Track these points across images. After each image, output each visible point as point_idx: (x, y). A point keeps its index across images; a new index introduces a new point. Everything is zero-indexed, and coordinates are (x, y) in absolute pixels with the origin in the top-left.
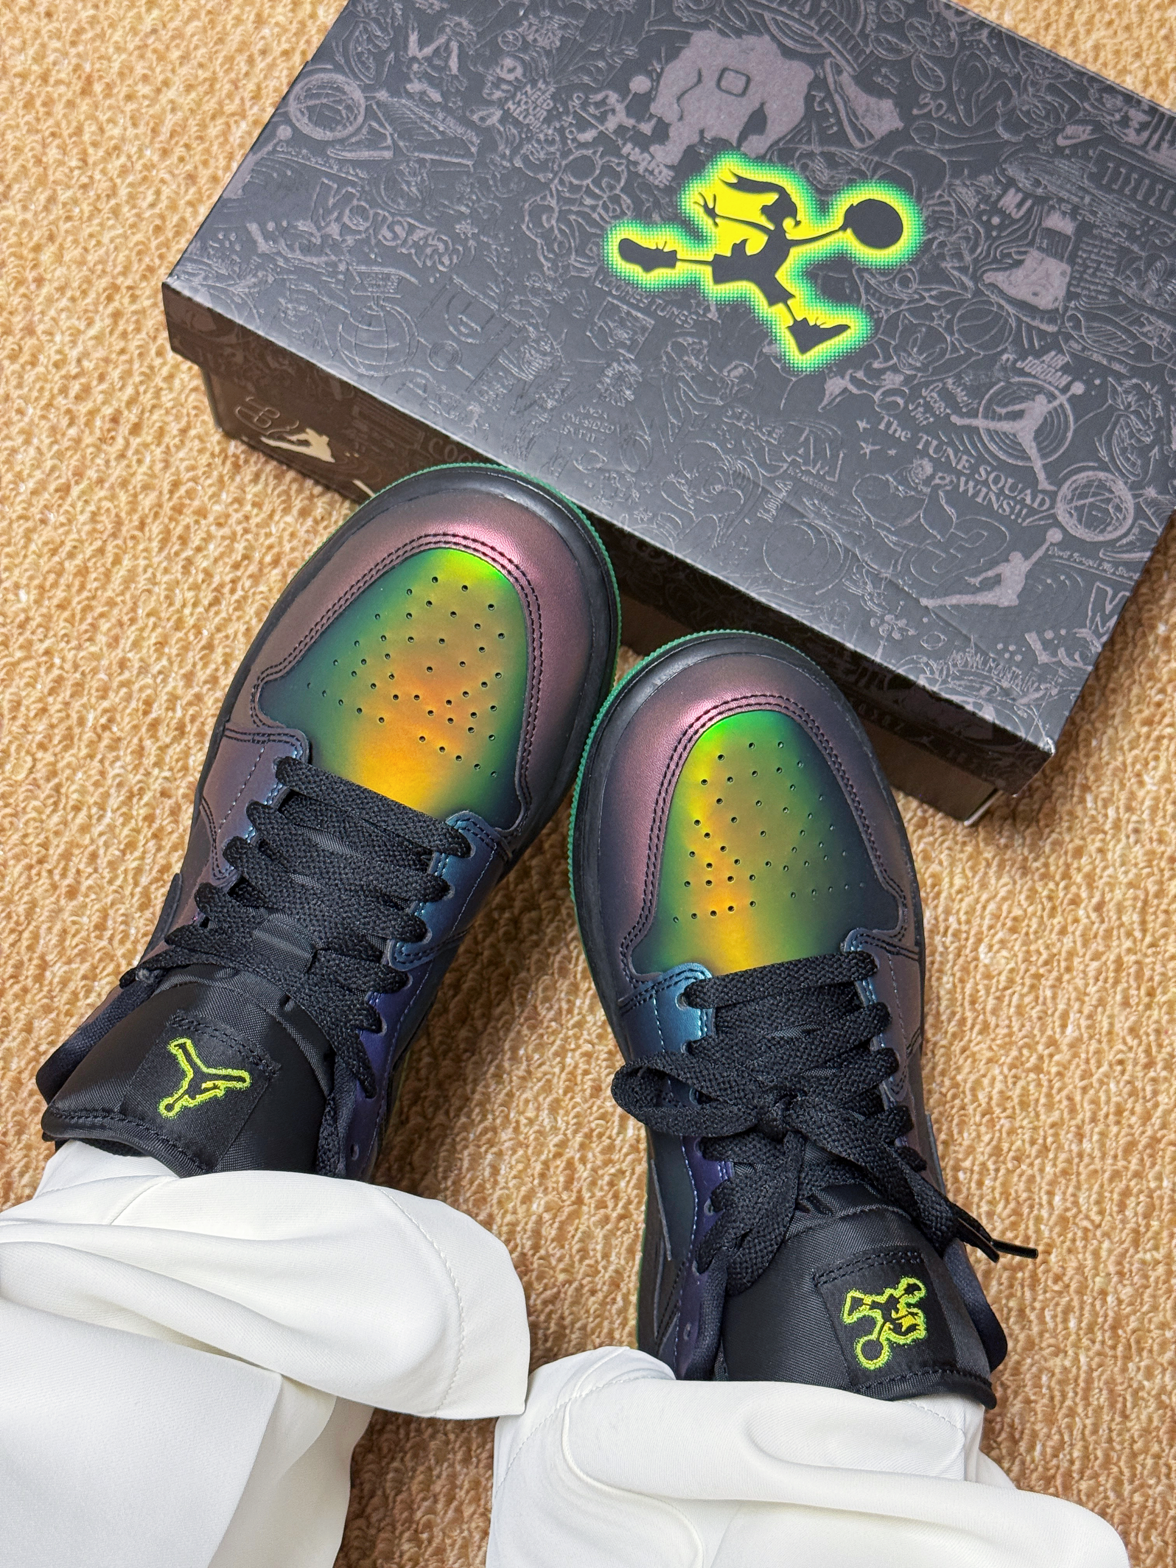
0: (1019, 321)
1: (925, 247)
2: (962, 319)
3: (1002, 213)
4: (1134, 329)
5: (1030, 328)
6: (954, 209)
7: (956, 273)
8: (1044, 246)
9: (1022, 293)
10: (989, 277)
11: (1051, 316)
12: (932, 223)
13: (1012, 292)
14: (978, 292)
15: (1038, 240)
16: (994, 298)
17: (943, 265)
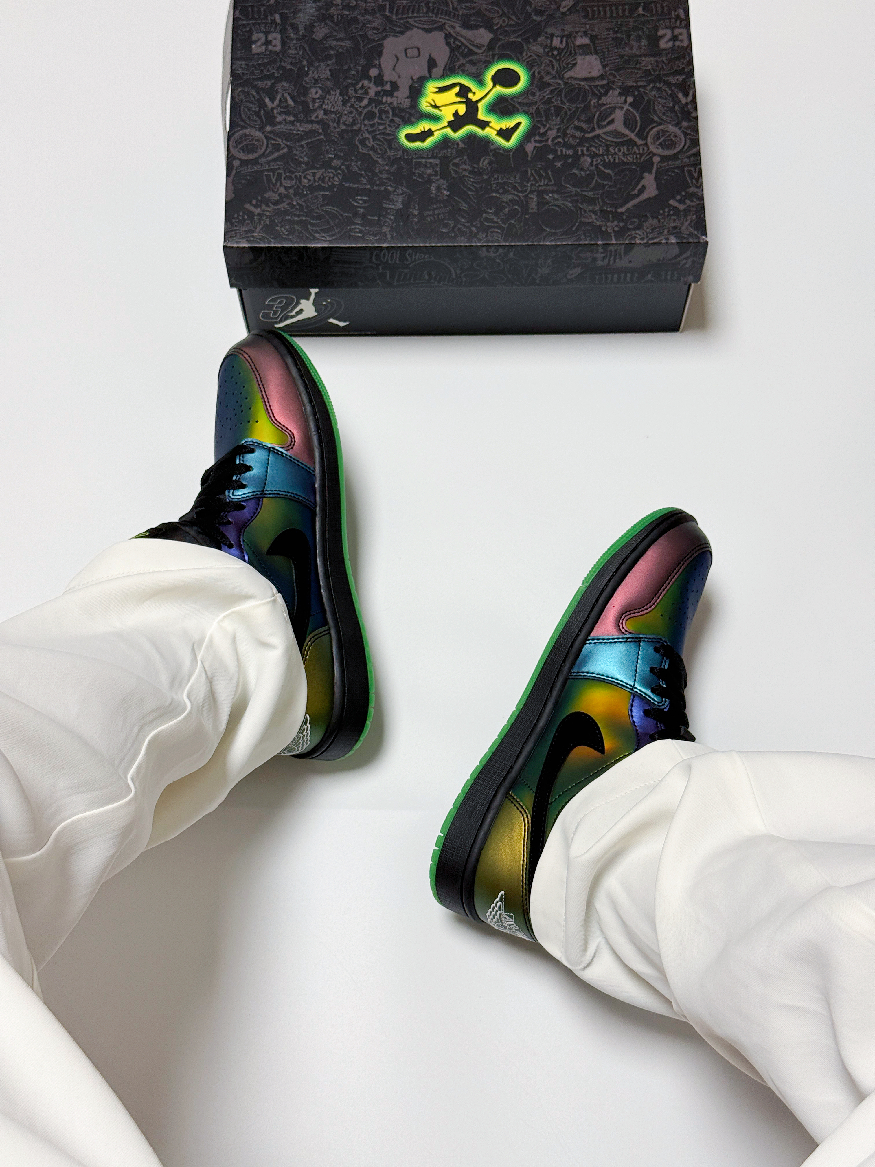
0: (589, 86)
1: (532, 77)
2: (566, 96)
3: (555, 48)
4: (638, 66)
5: (596, 86)
6: (535, 57)
7: (552, 81)
8: (581, 53)
9: (583, 75)
10: (567, 75)
11: (601, 77)
12: (529, 66)
13: (580, 76)
14: (566, 84)
15: (577, 52)
16: (574, 82)
17: (545, 80)
